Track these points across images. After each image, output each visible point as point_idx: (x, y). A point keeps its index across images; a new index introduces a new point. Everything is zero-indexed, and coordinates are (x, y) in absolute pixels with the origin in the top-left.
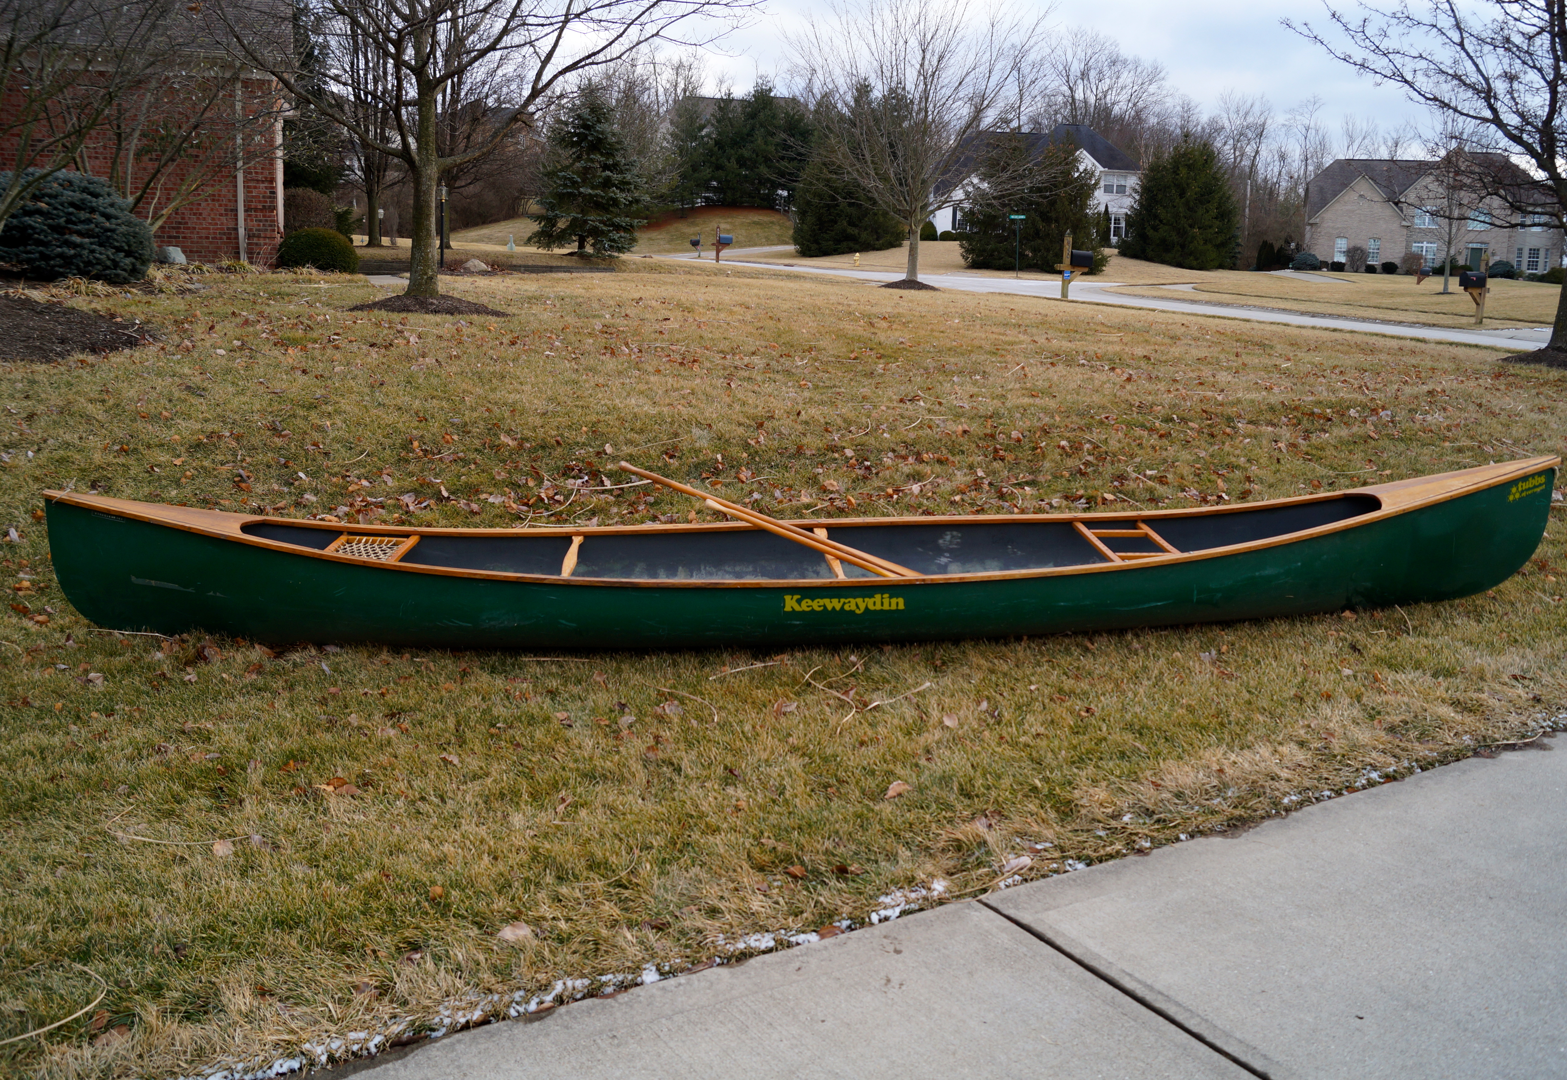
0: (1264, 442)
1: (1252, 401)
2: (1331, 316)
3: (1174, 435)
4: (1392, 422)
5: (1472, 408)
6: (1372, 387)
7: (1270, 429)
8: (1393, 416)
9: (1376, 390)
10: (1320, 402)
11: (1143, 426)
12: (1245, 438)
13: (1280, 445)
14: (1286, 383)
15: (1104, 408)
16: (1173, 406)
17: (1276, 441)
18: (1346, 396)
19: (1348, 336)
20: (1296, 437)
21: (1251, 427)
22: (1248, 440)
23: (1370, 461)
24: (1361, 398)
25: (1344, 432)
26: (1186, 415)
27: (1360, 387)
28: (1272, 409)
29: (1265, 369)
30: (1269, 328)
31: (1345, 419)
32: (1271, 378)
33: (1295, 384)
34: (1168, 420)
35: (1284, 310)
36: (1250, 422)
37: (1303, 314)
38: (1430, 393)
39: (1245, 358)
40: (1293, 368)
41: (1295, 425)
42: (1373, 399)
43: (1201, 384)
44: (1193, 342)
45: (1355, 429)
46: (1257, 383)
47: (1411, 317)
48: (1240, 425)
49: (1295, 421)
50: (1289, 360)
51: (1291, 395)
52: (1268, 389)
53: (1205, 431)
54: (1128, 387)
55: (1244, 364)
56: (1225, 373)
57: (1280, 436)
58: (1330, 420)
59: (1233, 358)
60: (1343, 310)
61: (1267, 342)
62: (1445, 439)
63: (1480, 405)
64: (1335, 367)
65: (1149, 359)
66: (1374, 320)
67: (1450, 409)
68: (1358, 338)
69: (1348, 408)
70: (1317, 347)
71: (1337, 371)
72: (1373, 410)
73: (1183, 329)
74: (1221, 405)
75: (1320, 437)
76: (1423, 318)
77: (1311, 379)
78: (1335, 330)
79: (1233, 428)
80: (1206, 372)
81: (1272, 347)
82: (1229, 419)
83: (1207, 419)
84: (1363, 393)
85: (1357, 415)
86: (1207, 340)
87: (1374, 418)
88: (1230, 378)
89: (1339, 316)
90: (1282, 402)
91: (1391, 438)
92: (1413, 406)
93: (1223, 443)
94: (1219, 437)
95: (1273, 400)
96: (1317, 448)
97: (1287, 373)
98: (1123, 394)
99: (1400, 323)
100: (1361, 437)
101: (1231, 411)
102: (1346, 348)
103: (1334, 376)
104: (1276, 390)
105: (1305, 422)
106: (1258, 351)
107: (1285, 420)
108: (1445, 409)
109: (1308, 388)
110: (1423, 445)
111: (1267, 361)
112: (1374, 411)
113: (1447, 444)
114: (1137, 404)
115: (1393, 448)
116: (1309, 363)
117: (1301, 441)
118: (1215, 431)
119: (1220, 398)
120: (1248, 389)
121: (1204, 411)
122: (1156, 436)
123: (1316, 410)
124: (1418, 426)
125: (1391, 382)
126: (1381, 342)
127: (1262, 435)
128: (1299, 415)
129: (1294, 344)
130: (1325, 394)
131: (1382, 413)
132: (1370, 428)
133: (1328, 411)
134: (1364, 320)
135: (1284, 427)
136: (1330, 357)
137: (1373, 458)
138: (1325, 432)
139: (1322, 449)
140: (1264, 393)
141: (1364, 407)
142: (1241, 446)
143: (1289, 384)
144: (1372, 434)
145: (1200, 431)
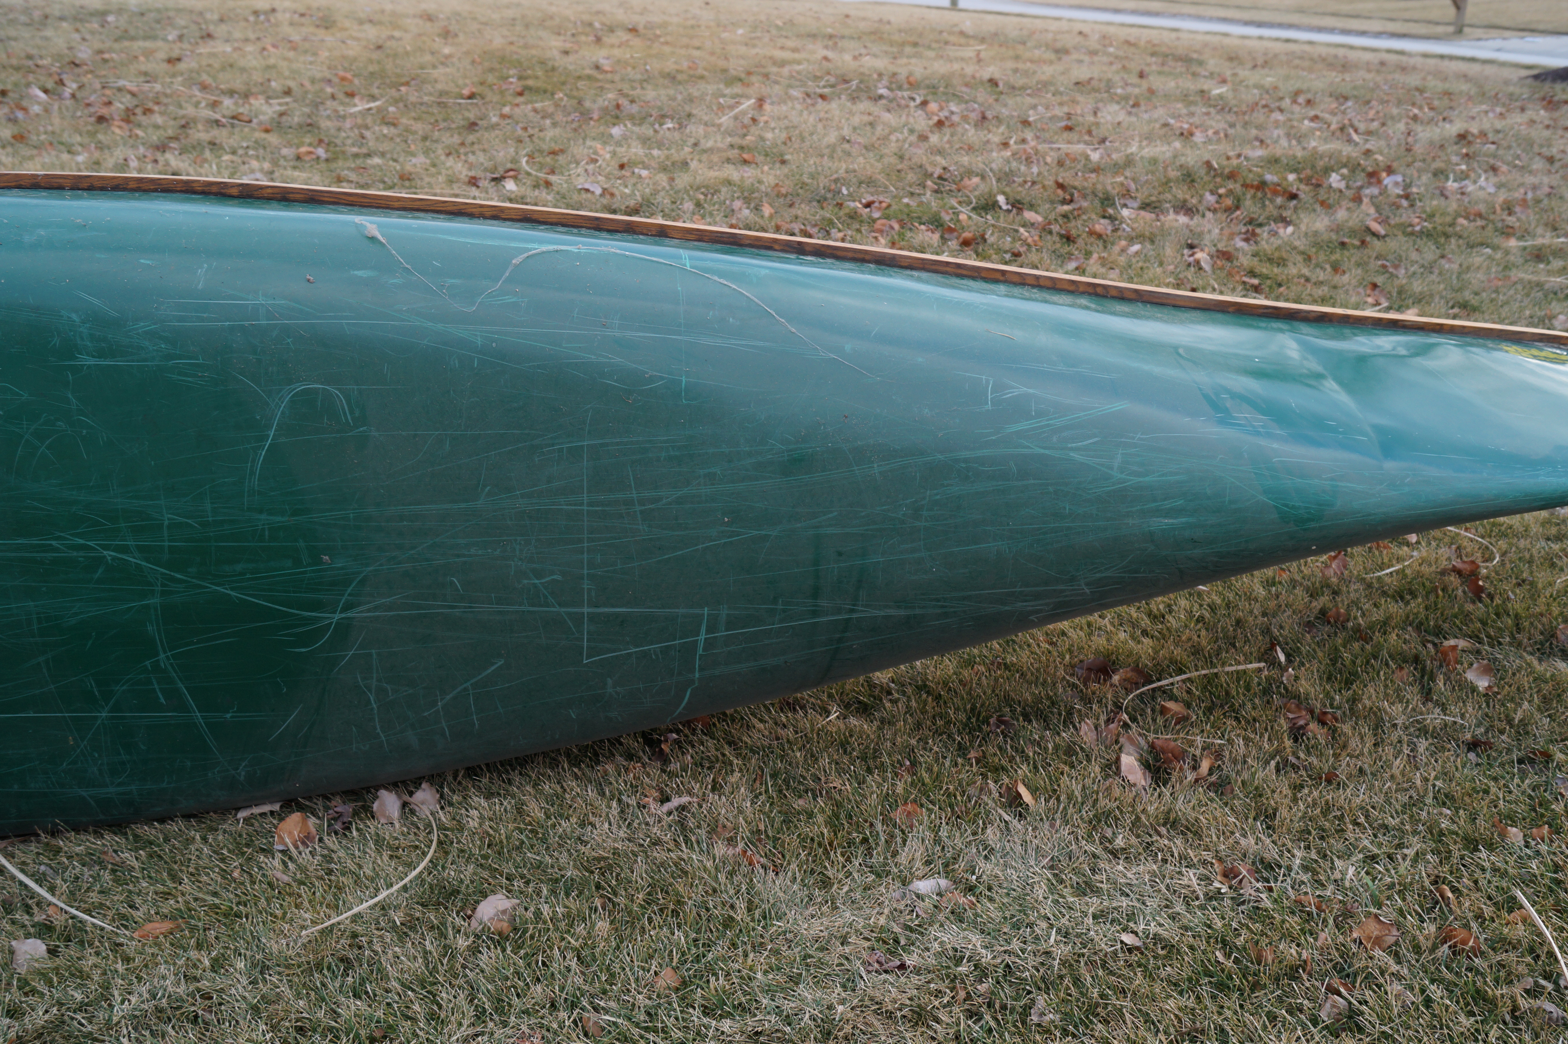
0: (1169, 251)
1: (1154, 161)
2: (1280, 26)
3: (991, 238)
4: (1407, 197)
5: (1538, 164)
6: (1362, 127)
7: (1183, 219)
8: (1407, 186)
9: (1369, 133)
10: (1277, 161)
11: (936, 223)
12: (1131, 240)
13: (1200, 255)
14: (1218, 123)
15: (870, 182)
16: (1006, 177)
17: (1191, 247)
18: (1323, 148)
19: (1307, 48)
20: (1231, 237)
21: (1148, 216)
22: (1136, 247)
23: (1375, 286)
24: (1347, 150)
25: (1320, 223)
26: (1022, 193)
27: (1342, 129)
28: (1189, 178)
29: (1185, 98)
30: (1200, 37)
31: (1323, 194)
32: (1192, 114)
33: (1232, 125)
34: (988, 206)
35: (1224, 20)
36: (1145, 206)
37: (1247, 23)
38: (1462, 137)
39: (1156, 82)
40: (1230, 95)
41: (1228, 210)
42: (1368, 153)
43: (1069, 129)
44: (1087, 58)
45: (1341, 214)
46: (1166, 125)
47: (1376, 26)
48: (1125, 212)
49: (1229, 202)
50: (1224, 81)
51: (1224, 147)
52: (1186, 136)
53: (1055, 228)
54: (934, 139)
55: (1151, 91)
56: (1116, 107)
57: (1200, 235)
58: (1293, 197)
59: (1134, 80)
60: (1295, 18)
61: (1195, 56)
62: (1507, 232)
63: (1551, 160)
64: (1297, 93)
65: (996, 85)
66: (1331, 30)
67: (1504, 168)
68: (1324, 51)
69: (1327, 170)
70: (1267, 63)
71: (1301, 99)
72: (1371, 175)
73: (1079, 39)
74: (1096, 170)
75: (1275, 234)
76: (1391, 27)
77: (1259, 116)
78: (1288, 41)
79: (1112, 218)
80: (1084, 106)
81: (1201, 63)
82: (1107, 200)
83: (1064, 202)
84: (1350, 141)
85: (1342, 185)
86: (1110, 54)
87: (1375, 191)
88: (1122, 116)
89: (1290, 26)
90: (1208, 164)
91: (1407, 231)
92: (1438, 164)
93: (1088, 254)
94: (1080, 242)
95: (1192, 158)
96: (1270, 260)
97: (1222, 106)
98: (919, 154)
99: (1363, 33)
100: (1353, 233)
101: (1111, 183)
102: (1307, 64)
103: (1296, 108)
104: (1199, 137)
105: (1248, 202)
106: (1180, 67)
107: (1210, 198)
108: (1494, 169)
109: (1254, 132)
110: (1470, 246)
111: (1190, 85)
112: (1373, 176)
113: (1513, 243)
114: (938, 171)
115: (1414, 256)
116: (1256, 86)
117: (1240, 244)
118: (1076, 227)
119: (1095, 156)
120: (1149, 138)
121: (1061, 186)
122: (953, 244)
123: (1269, 177)
124: (1453, 206)
125: (1392, 118)
126: (1353, 55)
127: (1164, 232)
128: (1237, 187)
129: (1233, 58)
130: (1284, 142)
131: (1388, 181)
132: (1367, 213)
133: (1291, 177)
134: (1320, 30)
135: (1209, 215)
136: (1287, 78)
137: (1380, 280)
138: (1286, 222)
139: (1281, 262)
140: (1177, 144)
141: (1354, 167)
142: (1122, 260)
143: (1222, 125)
144: (1375, 227)
145: (1046, 230)
